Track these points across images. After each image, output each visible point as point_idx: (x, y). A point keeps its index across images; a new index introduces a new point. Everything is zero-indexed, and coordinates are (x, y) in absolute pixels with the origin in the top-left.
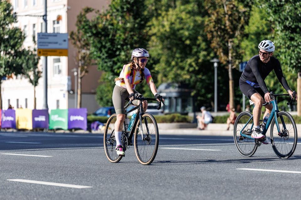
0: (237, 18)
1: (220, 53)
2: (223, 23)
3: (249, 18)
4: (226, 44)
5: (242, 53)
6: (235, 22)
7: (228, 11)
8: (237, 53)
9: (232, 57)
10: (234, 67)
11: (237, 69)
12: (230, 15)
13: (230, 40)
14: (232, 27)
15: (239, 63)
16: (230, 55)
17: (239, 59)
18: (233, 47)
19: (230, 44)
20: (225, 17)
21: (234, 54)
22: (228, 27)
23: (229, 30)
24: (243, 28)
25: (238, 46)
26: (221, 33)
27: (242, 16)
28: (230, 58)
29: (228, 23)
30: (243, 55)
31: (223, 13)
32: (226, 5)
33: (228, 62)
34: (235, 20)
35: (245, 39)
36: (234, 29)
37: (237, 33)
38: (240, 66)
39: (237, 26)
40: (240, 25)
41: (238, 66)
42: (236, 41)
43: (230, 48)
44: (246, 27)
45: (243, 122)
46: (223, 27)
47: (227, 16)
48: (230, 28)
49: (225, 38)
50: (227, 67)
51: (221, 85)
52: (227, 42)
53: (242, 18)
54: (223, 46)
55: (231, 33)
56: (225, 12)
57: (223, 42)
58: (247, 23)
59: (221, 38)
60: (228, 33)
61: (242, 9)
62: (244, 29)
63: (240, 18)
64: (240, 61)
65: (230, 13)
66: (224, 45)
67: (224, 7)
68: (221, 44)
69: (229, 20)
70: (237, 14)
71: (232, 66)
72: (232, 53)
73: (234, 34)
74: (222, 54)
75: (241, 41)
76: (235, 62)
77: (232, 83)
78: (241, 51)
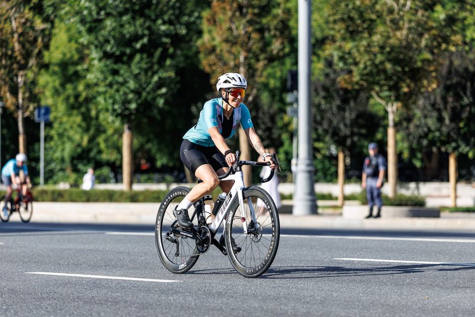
0: (31, 39)
1: (5, 92)
2: (11, 45)
3: (50, 40)
4: (15, 79)
5: (40, 93)
6: (27, 45)
7: (17, 28)
8: (31, 92)
9: (23, 99)
10: (27, 114)
11: (32, 118)
12: (21, 35)
13: (21, 73)
14: (24, 52)
15: (35, 108)
16: (20, 96)
17: (34, 102)
18: (25, 83)
19: (20, 80)
20: (13, 37)
21: (27, 95)
22: (17, 54)
23: (19, 58)
24: (40, 54)
25: (34, 83)
26: (6, 61)
27: (39, 35)
28: (20, 101)
29: (17, 46)
30: (41, 96)
31: (9, 30)
32: (15, 19)
33: (18, 107)
34: (29, 42)
35: (43, 71)
36: (27, 55)
37: (32, 62)
38: (36, 113)
39: (32, 51)
40: (36, 51)
41: (32, 113)
42: (30, 75)
43: (21, 85)
44: (46, 54)
45: (40, 199)
46: (9, 53)
47: (16, 36)
48: (21, 54)
49: (13, 69)
50: (15, 116)
51: (7, 143)
52: (17, 76)
53: (40, 40)
54: (9, 82)
55: (23, 62)
56: (12, 29)
57: (11, 75)
58: (47, 46)
59: (7, 70)
60: (18, 63)
61: (39, 25)
62: (43, 57)
63: (35, 40)
64: (36, 105)
65: (20, 31)
66: (12, 79)
67: (11, 22)
68: (7, 79)
69: (19, 42)
70: (31, 33)
71: (23, 113)
72: (24, 93)
73: (27, 63)
74: (8, 95)
75: (37, 74)
76: (28, 107)
77: (24, 140)
78: (36, 90)
